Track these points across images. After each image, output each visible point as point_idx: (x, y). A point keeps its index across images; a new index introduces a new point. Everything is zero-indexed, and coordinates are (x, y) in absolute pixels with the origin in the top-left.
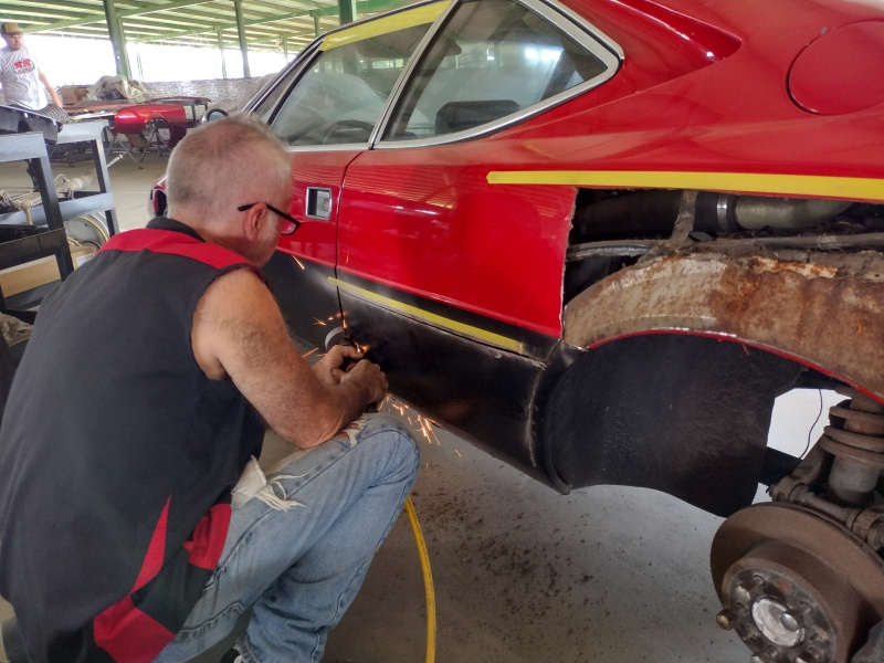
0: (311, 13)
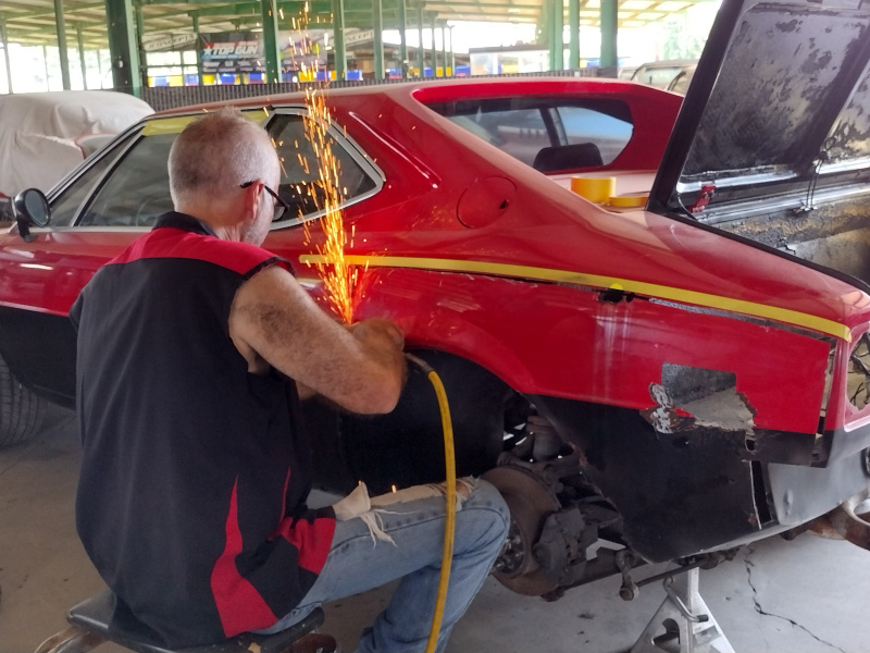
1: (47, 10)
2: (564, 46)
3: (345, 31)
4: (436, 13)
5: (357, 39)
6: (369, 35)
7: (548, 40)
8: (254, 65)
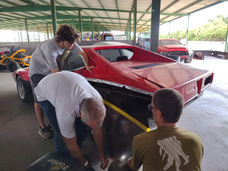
0: (45, 23)
1: (45, 27)
2: (128, 35)
3: (94, 32)
4: (109, 29)
5: (96, 33)
7: (126, 34)
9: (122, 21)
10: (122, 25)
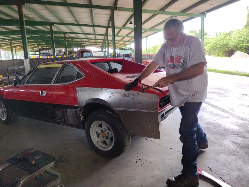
0: (9, 40)
2: (106, 52)
3: (67, 48)
5: (69, 50)
6: (71, 49)
8: (50, 54)
9: (98, 37)
10: (98, 41)
